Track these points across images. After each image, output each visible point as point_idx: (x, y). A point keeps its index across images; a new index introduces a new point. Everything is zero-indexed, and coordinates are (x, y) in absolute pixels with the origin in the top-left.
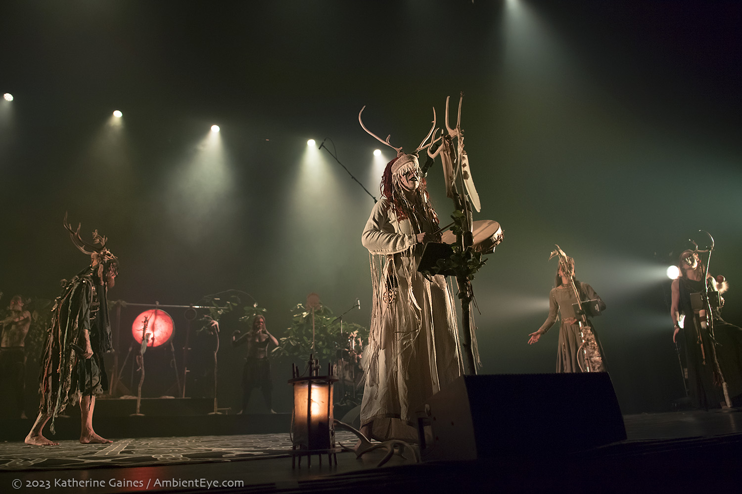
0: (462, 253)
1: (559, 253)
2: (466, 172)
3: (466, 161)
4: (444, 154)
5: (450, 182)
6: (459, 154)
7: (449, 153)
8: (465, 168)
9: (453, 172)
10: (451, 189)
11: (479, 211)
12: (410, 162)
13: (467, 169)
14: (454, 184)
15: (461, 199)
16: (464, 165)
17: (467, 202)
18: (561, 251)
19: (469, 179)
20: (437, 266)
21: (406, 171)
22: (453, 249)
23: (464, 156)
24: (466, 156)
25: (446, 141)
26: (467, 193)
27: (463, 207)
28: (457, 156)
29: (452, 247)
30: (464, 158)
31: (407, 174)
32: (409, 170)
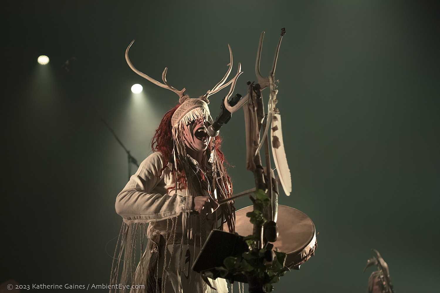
0: (261, 251)
1: (379, 262)
2: (276, 139)
3: (278, 123)
4: (249, 110)
5: (252, 149)
6: (269, 112)
7: (256, 109)
8: (276, 132)
9: (258, 135)
10: (253, 159)
11: (288, 194)
12: (196, 107)
13: (279, 134)
14: (258, 154)
15: (266, 174)
16: (275, 129)
17: (273, 179)
18: (382, 261)
19: (279, 148)
20: (224, 266)
21: (192, 120)
22: (248, 244)
23: (276, 115)
24: (279, 117)
25: (253, 92)
26: (274, 166)
27: (267, 186)
28: (266, 115)
29: (247, 242)
30: (275, 118)
31: (192, 124)
32: (196, 118)
